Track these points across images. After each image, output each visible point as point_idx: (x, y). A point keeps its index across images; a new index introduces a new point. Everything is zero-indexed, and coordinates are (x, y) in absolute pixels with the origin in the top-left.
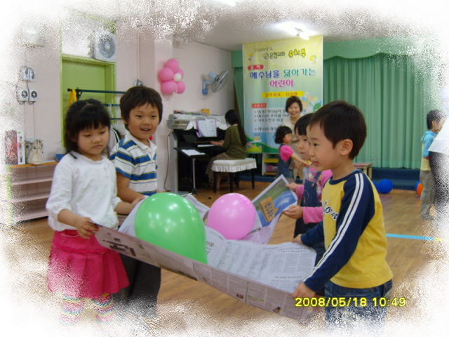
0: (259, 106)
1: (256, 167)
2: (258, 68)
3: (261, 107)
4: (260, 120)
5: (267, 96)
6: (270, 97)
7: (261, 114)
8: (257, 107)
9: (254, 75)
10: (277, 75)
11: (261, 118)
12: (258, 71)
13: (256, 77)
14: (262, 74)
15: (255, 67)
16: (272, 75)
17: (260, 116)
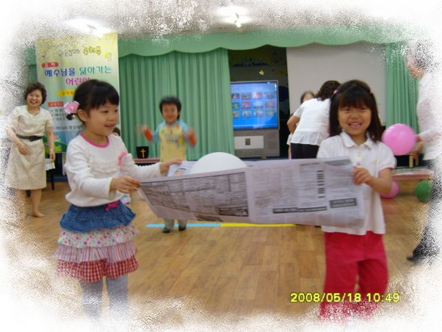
0: (55, 104)
1: (54, 167)
2: (53, 66)
3: (58, 106)
4: (58, 119)
5: (63, 94)
6: (66, 95)
7: (58, 113)
8: (54, 106)
9: (49, 73)
10: (72, 73)
11: (59, 117)
12: (53, 69)
13: (51, 75)
14: (57, 72)
15: (50, 65)
16: (68, 73)
17: (57, 115)
